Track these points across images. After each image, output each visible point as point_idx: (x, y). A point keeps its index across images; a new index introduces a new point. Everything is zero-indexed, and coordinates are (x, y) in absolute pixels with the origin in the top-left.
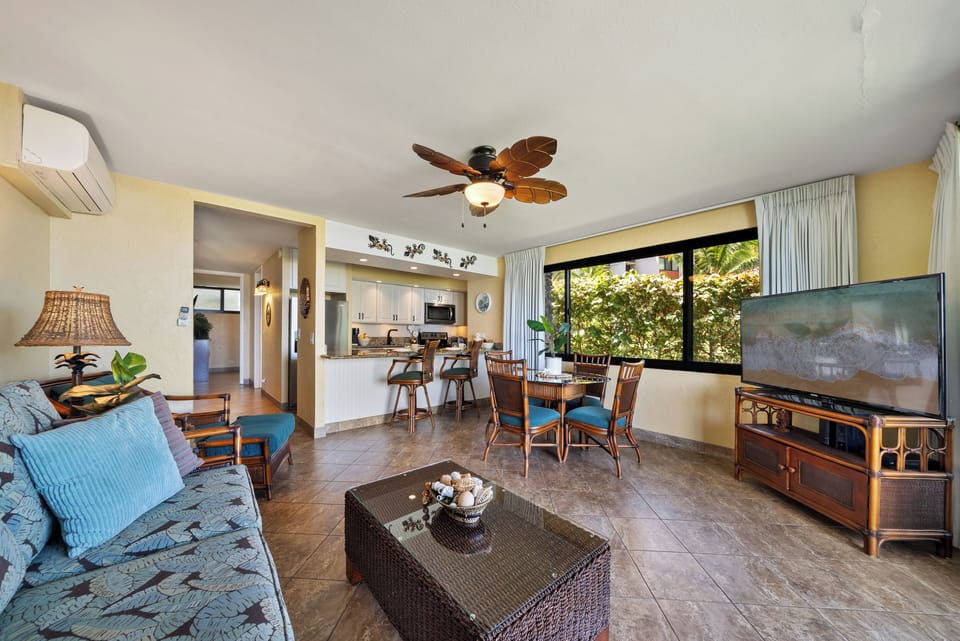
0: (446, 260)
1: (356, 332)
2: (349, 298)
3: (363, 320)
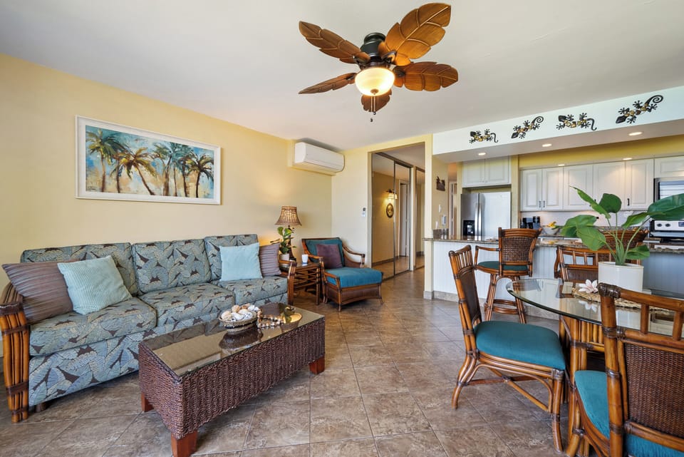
0: (583, 121)
1: (536, 220)
2: (515, 188)
3: (543, 209)
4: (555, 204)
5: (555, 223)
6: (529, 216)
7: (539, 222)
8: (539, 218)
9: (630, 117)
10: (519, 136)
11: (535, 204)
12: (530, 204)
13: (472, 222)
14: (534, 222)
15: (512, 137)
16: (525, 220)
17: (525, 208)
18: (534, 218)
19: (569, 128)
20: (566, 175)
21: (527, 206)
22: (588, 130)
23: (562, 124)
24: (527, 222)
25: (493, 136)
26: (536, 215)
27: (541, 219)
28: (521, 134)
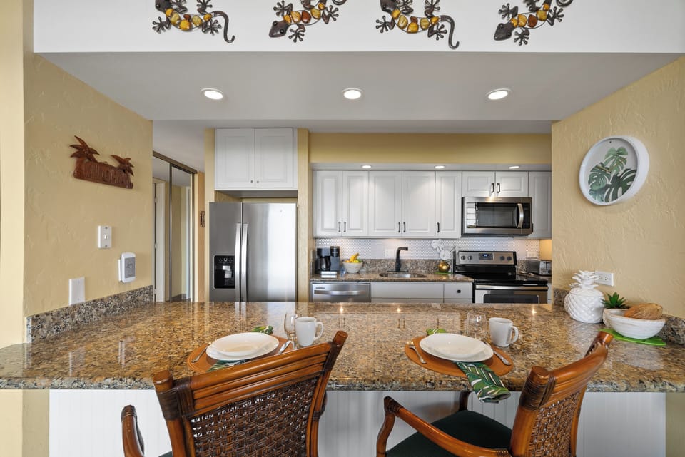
1: (335, 252)
2: (303, 198)
3: (344, 234)
4: (359, 228)
5: (358, 255)
6: (326, 246)
7: (338, 255)
8: (338, 250)
9: (519, 30)
10: (289, 33)
11: (333, 227)
12: (327, 225)
13: (230, 260)
14: (332, 255)
15: (272, 35)
16: (319, 251)
17: (320, 233)
18: (332, 249)
19: (403, 34)
20: (372, 185)
21: (323, 229)
22: (441, 45)
23: (389, 18)
24: (323, 255)
25: (221, 20)
26: (335, 244)
27: (341, 251)
28: (295, 27)
